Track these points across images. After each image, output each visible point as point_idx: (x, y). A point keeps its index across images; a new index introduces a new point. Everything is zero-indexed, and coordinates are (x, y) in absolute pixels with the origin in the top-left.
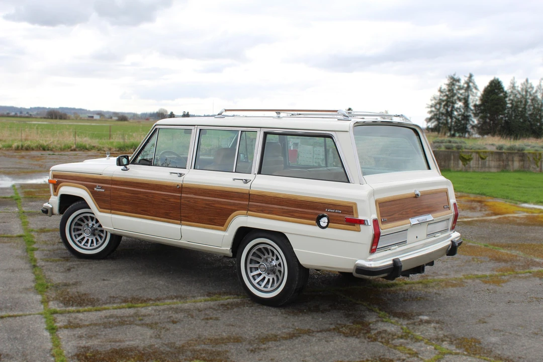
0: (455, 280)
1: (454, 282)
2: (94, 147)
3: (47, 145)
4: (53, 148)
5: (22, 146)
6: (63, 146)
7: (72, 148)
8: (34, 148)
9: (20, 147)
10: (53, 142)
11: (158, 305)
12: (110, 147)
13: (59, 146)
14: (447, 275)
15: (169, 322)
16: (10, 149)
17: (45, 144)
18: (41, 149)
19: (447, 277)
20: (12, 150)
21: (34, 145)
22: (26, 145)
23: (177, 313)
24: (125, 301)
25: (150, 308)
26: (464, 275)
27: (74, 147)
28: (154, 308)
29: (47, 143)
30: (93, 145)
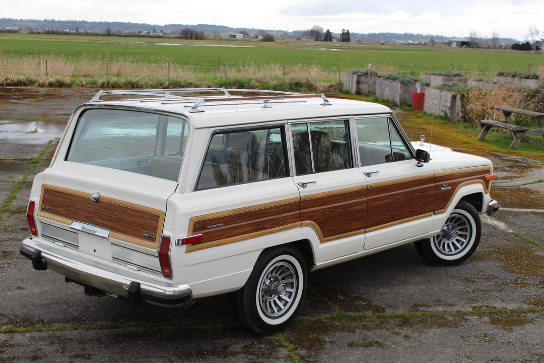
0: (453, 316)
1: (450, 318)
2: (191, 84)
3: (137, 81)
4: (143, 85)
5: (108, 83)
6: (155, 82)
7: (165, 85)
8: (121, 85)
9: (106, 84)
10: (144, 78)
11: (40, 331)
12: (209, 83)
13: (151, 82)
14: (451, 305)
15: (29, 358)
16: (95, 86)
17: (134, 80)
18: (130, 86)
19: (449, 309)
20: (96, 87)
21: (122, 80)
22: (112, 81)
23: (52, 343)
24: (11, 322)
25: (28, 335)
26: (474, 308)
27: (167, 84)
28: (35, 334)
29: (138, 79)
30: (189, 81)
